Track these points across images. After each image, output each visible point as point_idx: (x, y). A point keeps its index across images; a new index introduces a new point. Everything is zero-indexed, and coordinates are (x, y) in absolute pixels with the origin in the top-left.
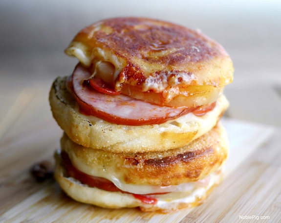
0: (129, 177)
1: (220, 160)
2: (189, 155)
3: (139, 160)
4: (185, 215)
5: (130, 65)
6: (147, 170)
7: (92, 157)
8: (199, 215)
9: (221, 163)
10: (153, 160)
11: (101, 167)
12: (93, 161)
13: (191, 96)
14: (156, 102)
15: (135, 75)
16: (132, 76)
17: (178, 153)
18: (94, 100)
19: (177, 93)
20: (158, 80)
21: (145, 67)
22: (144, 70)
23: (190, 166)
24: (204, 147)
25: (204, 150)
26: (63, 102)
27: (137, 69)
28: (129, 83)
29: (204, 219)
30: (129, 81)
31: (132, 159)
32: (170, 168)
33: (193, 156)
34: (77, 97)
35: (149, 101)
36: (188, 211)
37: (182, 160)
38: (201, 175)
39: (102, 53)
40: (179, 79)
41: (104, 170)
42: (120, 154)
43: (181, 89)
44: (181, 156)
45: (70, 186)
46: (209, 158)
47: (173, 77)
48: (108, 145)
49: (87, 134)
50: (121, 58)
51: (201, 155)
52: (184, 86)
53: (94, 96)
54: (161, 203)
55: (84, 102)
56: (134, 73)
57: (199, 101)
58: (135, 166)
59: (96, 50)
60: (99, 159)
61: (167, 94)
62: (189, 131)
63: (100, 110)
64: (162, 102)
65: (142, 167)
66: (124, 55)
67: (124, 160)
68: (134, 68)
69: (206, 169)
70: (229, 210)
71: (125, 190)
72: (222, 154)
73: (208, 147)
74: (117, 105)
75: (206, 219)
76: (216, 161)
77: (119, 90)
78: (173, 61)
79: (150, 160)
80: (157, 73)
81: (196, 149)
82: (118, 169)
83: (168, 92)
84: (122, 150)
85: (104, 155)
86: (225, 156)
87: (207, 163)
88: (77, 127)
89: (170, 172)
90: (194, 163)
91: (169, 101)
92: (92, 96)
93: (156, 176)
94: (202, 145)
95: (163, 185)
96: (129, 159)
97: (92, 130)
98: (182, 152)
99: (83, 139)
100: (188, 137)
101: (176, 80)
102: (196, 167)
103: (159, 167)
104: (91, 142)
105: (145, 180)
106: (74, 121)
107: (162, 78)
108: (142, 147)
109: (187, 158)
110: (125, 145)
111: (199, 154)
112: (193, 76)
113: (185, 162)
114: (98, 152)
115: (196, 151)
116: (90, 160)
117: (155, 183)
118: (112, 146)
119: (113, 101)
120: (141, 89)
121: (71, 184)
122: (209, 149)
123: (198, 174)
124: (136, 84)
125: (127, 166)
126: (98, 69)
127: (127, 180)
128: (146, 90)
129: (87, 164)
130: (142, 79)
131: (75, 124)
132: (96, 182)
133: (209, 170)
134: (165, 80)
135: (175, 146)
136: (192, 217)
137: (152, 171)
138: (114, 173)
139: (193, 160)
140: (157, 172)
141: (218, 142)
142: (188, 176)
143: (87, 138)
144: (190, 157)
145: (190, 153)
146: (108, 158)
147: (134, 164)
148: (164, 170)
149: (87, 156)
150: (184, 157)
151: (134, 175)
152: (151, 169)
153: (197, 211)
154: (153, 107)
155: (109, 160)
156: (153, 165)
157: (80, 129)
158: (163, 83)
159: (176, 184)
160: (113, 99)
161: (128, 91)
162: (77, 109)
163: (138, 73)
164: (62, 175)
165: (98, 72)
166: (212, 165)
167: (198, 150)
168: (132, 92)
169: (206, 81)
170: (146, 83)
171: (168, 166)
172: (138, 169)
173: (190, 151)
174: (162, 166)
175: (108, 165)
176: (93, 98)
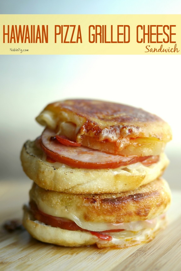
0: (88, 215)
1: (165, 202)
2: (139, 195)
3: (97, 199)
4: (137, 249)
5: (89, 121)
6: (104, 208)
7: (56, 200)
8: (149, 249)
9: (166, 205)
10: (109, 199)
11: (63, 208)
12: (56, 203)
13: (140, 146)
14: (111, 151)
15: (93, 129)
16: (91, 129)
17: (129, 194)
18: (59, 150)
19: (128, 143)
20: (112, 131)
21: (101, 124)
22: (100, 125)
23: (140, 205)
24: (150, 190)
25: (151, 193)
26: (32, 156)
27: (94, 124)
28: (88, 135)
29: (153, 251)
30: (88, 133)
31: (90, 198)
32: (123, 206)
33: (142, 197)
34: (45, 147)
35: (105, 150)
36: (139, 247)
37: (133, 199)
38: (150, 215)
39: (66, 115)
40: (129, 130)
41: (66, 210)
42: (80, 195)
43: (131, 140)
44: (132, 196)
45: (35, 227)
46: (155, 199)
47: (124, 129)
48: (69, 187)
49: (52, 178)
50: (81, 118)
51: (149, 196)
52: (133, 137)
53: (59, 148)
54: (115, 240)
55: (51, 151)
56: (92, 128)
57: (146, 152)
58: (93, 204)
59: (61, 114)
60: (62, 201)
61: (120, 143)
62: (138, 175)
63: (64, 156)
64: (115, 151)
65: (99, 205)
66: (84, 115)
67: (84, 200)
68: (92, 124)
69: (153, 209)
70: (174, 245)
71: (84, 228)
72: (166, 198)
73: (154, 191)
74: (78, 154)
75: (155, 251)
76: (162, 203)
77: (79, 142)
78: (123, 120)
79: (106, 199)
80: (111, 126)
81: (144, 192)
82: (78, 208)
83: (120, 142)
84: (82, 191)
85: (66, 197)
86: (169, 201)
87: (154, 203)
88: (43, 172)
89: (123, 210)
90: (143, 203)
91: (122, 149)
92: (57, 148)
93: (111, 213)
94: (149, 189)
95: (118, 222)
96: (88, 199)
97: (56, 174)
98: (132, 193)
99: (48, 183)
100: (138, 180)
101: (127, 131)
102: (145, 206)
103: (113, 205)
104: (55, 185)
105: (102, 217)
106: (40, 168)
107: (115, 130)
108: (98, 187)
109: (137, 198)
110: (84, 187)
111: (147, 195)
112: (140, 130)
113: (135, 201)
114: (61, 195)
115: (144, 193)
116: (54, 202)
117: (110, 220)
118: (73, 188)
119: (74, 152)
120: (99, 138)
121: (36, 225)
122: (155, 192)
123: (147, 213)
124: (94, 135)
125: (86, 205)
126: (62, 128)
127: (86, 218)
128: (102, 139)
129: (51, 207)
130: (99, 131)
131: (42, 170)
132: (59, 222)
133: (156, 211)
134: (118, 132)
135: (126, 188)
136: (143, 250)
137: (108, 208)
138: (75, 213)
139: (143, 200)
140: (111, 209)
141: (162, 188)
142: (138, 214)
143: (52, 181)
144: (140, 197)
145: (140, 194)
146: (70, 199)
147: (92, 202)
148: (118, 208)
149: (52, 198)
150: (135, 197)
151: (92, 212)
152: (106, 206)
153: (147, 246)
154: (109, 155)
155: (71, 201)
156: (108, 203)
157: (46, 174)
158: (116, 134)
159: (128, 222)
160: (75, 150)
161: (87, 143)
162: (45, 158)
163: (96, 127)
164: (29, 219)
165: (63, 131)
166: (158, 206)
167: (147, 193)
168: (90, 144)
169: (151, 134)
170: (102, 133)
171: (121, 203)
172: (96, 207)
173: (139, 193)
174: (116, 203)
175: (69, 206)
176: (58, 149)
